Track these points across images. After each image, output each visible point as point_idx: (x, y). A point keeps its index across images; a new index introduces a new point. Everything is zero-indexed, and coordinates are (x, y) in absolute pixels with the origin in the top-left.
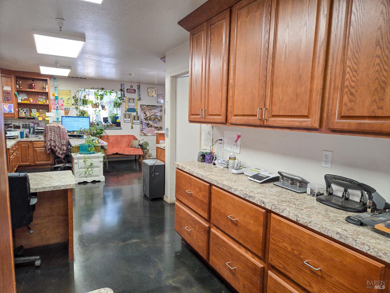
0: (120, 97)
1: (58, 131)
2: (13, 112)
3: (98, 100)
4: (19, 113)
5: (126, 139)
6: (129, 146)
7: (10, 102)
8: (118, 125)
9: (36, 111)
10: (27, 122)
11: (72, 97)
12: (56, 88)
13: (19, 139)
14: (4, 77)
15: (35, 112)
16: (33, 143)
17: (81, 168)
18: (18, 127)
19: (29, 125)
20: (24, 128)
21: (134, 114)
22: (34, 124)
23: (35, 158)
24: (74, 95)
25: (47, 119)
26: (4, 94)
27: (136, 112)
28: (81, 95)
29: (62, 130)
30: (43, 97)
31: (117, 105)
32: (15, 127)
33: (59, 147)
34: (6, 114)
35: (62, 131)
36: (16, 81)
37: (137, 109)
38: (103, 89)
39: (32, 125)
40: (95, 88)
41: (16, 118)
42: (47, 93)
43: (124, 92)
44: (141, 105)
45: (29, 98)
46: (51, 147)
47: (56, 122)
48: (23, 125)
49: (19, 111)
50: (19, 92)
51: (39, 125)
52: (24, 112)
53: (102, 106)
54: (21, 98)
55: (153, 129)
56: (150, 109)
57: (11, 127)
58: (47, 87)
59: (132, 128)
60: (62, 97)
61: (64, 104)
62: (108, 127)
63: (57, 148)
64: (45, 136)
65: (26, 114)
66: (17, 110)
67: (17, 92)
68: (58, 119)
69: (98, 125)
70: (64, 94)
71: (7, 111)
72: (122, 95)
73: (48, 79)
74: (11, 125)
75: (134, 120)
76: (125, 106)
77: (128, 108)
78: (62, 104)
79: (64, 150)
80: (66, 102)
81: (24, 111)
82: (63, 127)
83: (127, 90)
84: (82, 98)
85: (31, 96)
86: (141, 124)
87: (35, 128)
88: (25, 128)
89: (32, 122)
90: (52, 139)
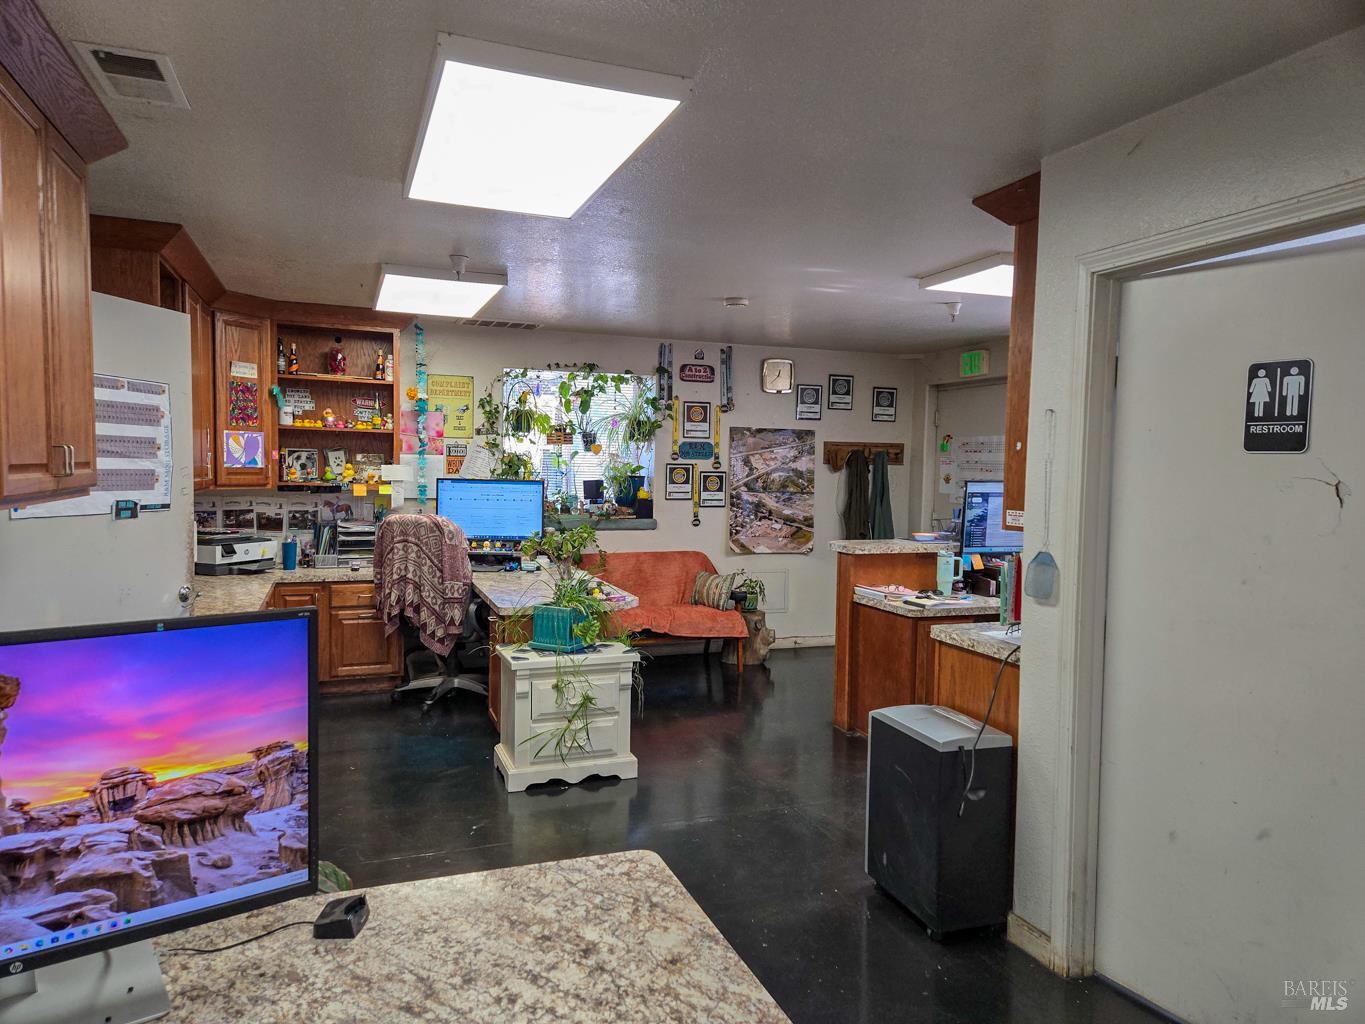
0: (655, 399)
1: (432, 542)
2: (260, 465)
3: (568, 410)
4: (281, 467)
5: (674, 570)
6: (687, 598)
7: (251, 423)
8: (644, 510)
9: (343, 458)
10: (308, 504)
11: (477, 404)
12: (422, 369)
13: (278, 574)
14: (236, 326)
15: (338, 462)
16: (330, 592)
17: (544, 718)
18: (274, 524)
19: (315, 514)
20: (296, 526)
21: (704, 465)
22: (332, 511)
23: (334, 650)
24: (484, 395)
25: (383, 490)
26: (230, 394)
27: (712, 460)
28: (508, 397)
29: (451, 539)
30: (371, 403)
31: (641, 430)
32: (263, 521)
33: (434, 612)
34: (236, 474)
35: (448, 542)
36: (276, 341)
37: (717, 444)
38: (591, 368)
39: (325, 513)
40: (562, 364)
41: (269, 487)
42: (390, 388)
43: (670, 377)
44: (732, 430)
45: (320, 408)
46: (402, 611)
47: (413, 502)
48: (294, 516)
49: (282, 458)
50: (288, 384)
51: (352, 514)
52: (300, 462)
53: (584, 436)
54: (292, 410)
55: (778, 526)
56: (766, 444)
57: (249, 524)
58: (389, 364)
59: (696, 522)
60: (439, 403)
61: (448, 430)
62: (605, 521)
63: (424, 614)
64: (379, 564)
65: (308, 474)
66: (277, 457)
67: (279, 385)
68: (423, 489)
69: (566, 510)
70: (448, 391)
71: (237, 461)
72: (661, 389)
73: (396, 332)
74: (248, 516)
75: (706, 489)
76: (673, 434)
77: (684, 443)
78: (437, 429)
79: (452, 621)
80: (452, 422)
81: (298, 458)
82: (451, 528)
83: (683, 368)
84: (513, 405)
85: (328, 399)
86: (732, 505)
87: (339, 529)
88: (300, 528)
89: (328, 504)
90: (410, 576)
